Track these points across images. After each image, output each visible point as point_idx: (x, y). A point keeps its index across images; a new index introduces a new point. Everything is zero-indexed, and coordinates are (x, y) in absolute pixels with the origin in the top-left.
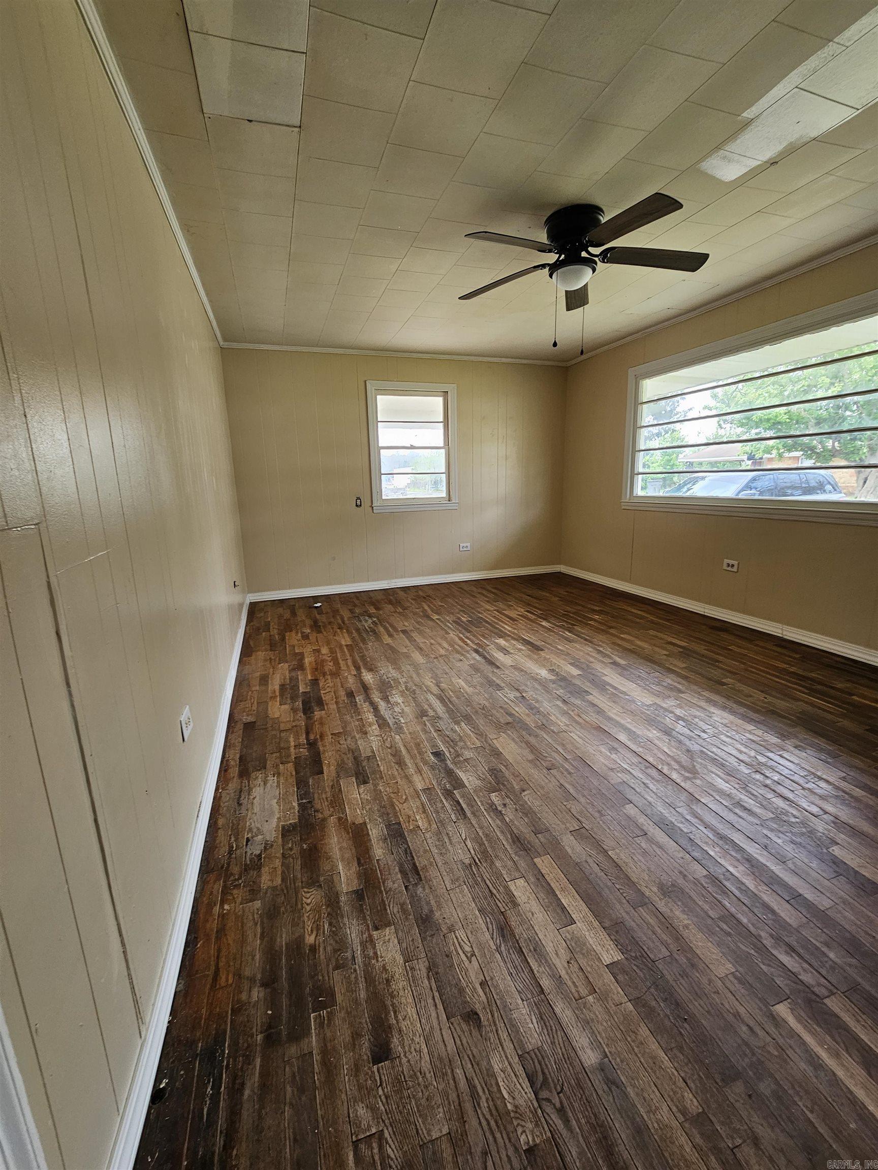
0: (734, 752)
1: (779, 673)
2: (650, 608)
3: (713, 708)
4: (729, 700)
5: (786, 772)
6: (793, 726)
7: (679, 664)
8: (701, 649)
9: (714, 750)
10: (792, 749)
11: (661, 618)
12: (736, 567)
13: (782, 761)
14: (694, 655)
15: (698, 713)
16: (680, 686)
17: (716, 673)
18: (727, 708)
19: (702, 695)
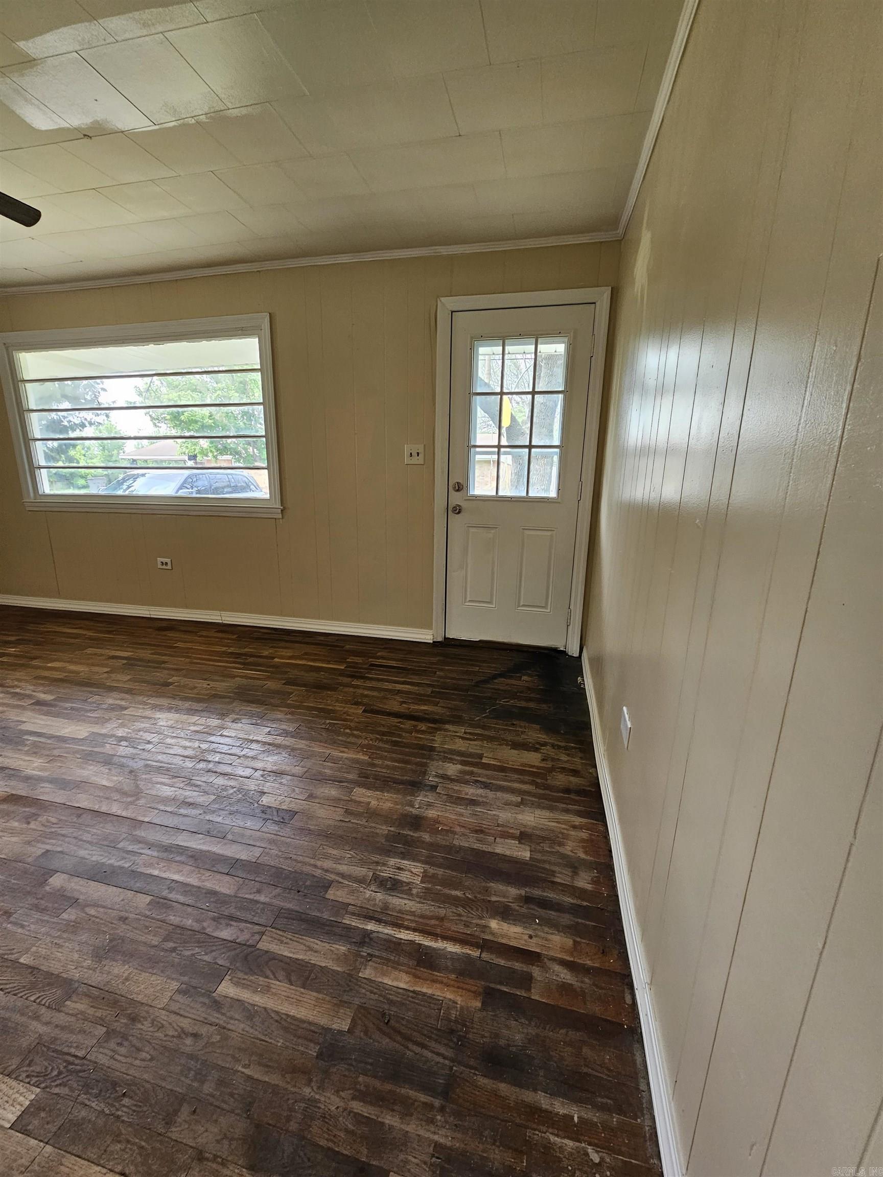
0: (180, 751)
1: (220, 657)
2: (87, 623)
3: (158, 713)
4: (175, 699)
5: (225, 749)
6: (231, 703)
7: (123, 678)
8: (146, 654)
9: (160, 757)
10: (230, 724)
11: (101, 632)
12: (169, 564)
13: (222, 740)
14: (139, 663)
15: (143, 725)
16: (123, 703)
17: (160, 675)
18: (172, 708)
19: (147, 704)
